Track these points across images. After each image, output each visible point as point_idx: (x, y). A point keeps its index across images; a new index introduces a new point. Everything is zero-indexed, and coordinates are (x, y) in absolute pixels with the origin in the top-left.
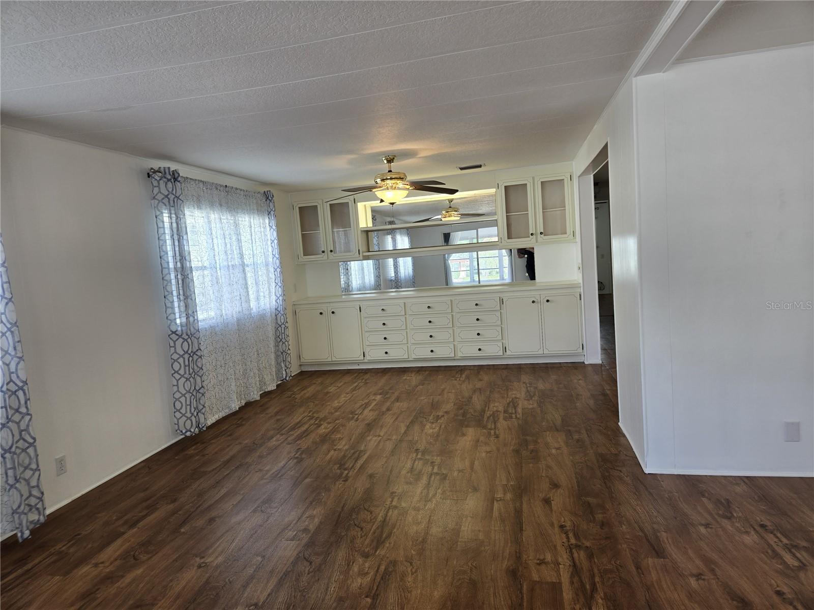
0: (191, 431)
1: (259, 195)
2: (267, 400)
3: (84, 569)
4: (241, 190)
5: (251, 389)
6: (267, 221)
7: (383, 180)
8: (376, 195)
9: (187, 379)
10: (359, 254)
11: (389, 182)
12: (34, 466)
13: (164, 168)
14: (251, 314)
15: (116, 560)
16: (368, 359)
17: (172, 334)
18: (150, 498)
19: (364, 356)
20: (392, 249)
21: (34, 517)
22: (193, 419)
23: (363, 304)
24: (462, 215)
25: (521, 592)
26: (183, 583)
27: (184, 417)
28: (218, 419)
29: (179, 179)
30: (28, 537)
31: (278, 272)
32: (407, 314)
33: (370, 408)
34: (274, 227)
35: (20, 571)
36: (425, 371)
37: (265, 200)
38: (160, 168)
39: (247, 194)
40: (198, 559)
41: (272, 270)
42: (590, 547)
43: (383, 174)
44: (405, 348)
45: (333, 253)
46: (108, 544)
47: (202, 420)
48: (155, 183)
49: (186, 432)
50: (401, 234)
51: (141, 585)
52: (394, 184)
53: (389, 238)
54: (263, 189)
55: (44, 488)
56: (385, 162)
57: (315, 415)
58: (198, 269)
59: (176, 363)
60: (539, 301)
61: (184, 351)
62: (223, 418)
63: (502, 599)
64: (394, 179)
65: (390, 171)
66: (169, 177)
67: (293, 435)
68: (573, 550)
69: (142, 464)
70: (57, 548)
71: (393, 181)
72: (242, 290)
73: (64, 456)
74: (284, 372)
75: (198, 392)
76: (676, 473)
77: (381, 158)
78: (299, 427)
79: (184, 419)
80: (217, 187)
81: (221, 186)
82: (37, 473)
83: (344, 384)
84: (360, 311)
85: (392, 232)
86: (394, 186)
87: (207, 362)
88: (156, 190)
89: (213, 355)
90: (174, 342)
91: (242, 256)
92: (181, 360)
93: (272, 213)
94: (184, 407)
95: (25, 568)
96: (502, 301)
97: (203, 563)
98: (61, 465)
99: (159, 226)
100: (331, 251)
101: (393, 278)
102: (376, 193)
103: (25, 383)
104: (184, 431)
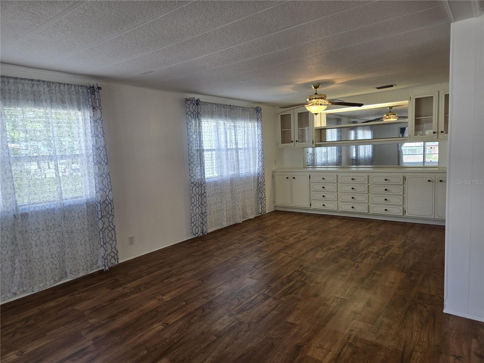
0: (198, 234)
1: (252, 109)
2: (247, 223)
3: (120, 289)
4: (240, 107)
5: (237, 216)
6: (256, 124)
7: (310, 100)
8: (306, 108)
9: (197, 207)
10: (313, 143)
11: (314, 100)
12: (113, 238)
13: (192, 98)
14: (239, 176)
15: (133, 288)
16: (313, 208)
17: (191, 184)
18: (163, 263)
19: (310, 206)
20: (353, 140)
21: (113, 261)
22: (199, 228)
23: (312, 174)
24: (399, 117)
25: (294, 359)
26: (148, 305)
27: (195, 226)
28: (215, 230)
29: (200, 103)
30: (108, 270)
31: (261, 153)
32: (338, 182)
33: (294, 237)
34: (260, 127)
35: (99, 284)
36: (346, 219)
37: (255, 112)
38: (190, 98)
39: (244, 109)
40: (161, 296)
41: (257, 152)
42: (359, 347)
43: (311, 96)
44: (336, 203)
45: (297, 142)
46: (135, 280)
47: (205, 229)
48: (188, 106)
49: (196, 234)
50: (363, 130)
51: (133, 302)
52: (317, 101)
53: (353, 133)
54: (256, 106)
55: (119, 249)
56: (313, 88)
57: (263, 236)
58: (208, 150)
59: (193, 198)
60: (434, 180)
61: (196, 193)
62: (218, 230)
63: (280, 359)
64: (317, 98)
65: (316, 94)
66: (194, 103)
67: (245, 244)
68: (346, 346)
69: (172, 246)
70: (117, 277)
71: (317, 100)
72: (235, 163)
73: (133, 236)
74: (260, 210)
75: (203, 214)
76: (468, 317)
77: (310, 85)
78: (251, 241)
79: (195, 227)
80: (224, 106)
81: (227, 105)
82: (115, 242)
83: (292, 220)
84: (310, 178)
85: (354, 128)
86: (317, 103)
87: (210, 200)
88: (188, 110)
89: (214, 196)
90: (192, 188)
91: (236, 144)
92: (195, 197)
93: (259, 119)
94: (195, 222)
95: (101, 283)
96: (404, 179)
97: (162, 298)
98: (132, 241)
99: (188, 128)
100: (297, 141)
101: (355, 158)
102: (306, 107)
103: (112, 201)
104: (195, 234)
